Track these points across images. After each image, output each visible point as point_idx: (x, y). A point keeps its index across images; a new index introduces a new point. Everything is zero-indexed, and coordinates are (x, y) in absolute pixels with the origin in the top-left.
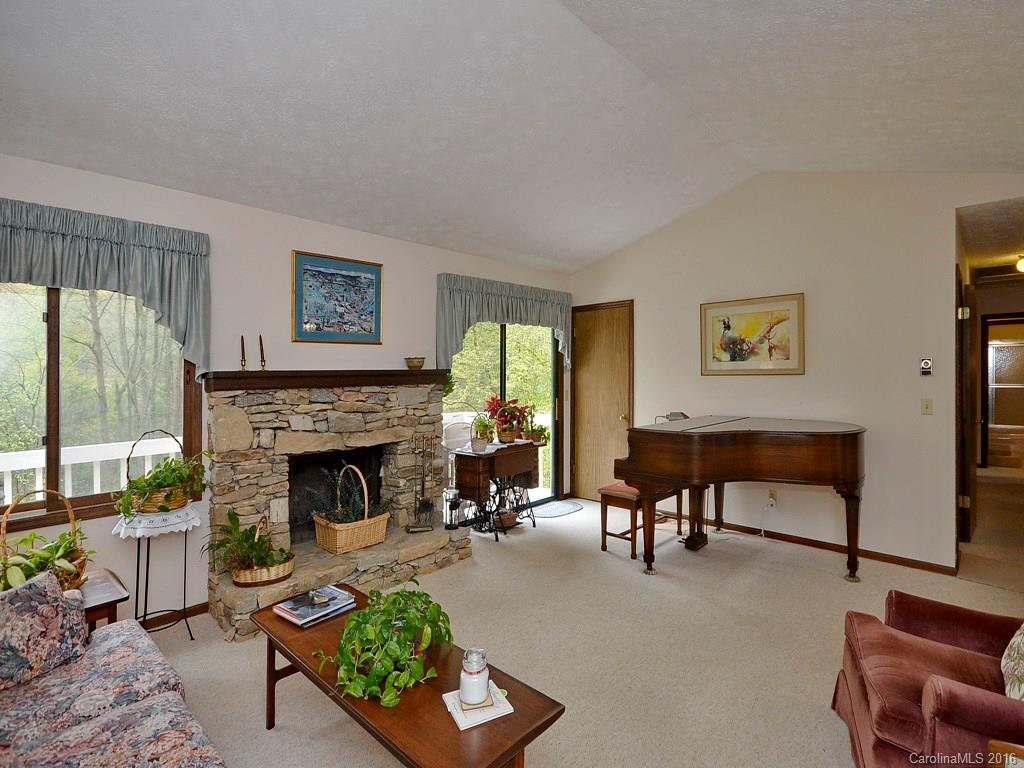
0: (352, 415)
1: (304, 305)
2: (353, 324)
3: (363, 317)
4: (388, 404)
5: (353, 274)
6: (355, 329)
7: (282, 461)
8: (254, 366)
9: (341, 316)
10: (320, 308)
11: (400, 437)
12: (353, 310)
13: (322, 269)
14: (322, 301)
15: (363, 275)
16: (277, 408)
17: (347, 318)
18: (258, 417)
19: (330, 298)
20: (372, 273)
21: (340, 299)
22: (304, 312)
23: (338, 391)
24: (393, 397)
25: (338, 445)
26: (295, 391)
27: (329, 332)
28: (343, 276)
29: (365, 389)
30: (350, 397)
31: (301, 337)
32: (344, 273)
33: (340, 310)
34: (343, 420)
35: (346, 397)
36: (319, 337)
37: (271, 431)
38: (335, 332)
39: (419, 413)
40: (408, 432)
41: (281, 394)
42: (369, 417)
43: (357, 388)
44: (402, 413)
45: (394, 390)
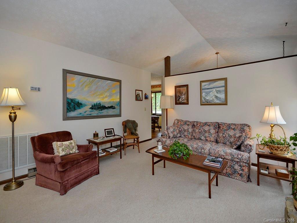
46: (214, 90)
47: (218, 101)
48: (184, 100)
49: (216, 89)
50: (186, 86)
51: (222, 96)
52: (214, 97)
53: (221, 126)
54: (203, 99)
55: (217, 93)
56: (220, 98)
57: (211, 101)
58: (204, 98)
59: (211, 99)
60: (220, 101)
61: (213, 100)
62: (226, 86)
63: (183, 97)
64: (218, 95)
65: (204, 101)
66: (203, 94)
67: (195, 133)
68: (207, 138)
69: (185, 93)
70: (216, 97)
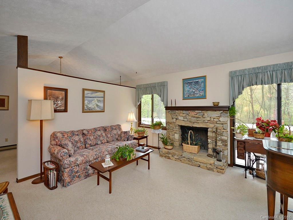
0: (193, 118)
1: (185, 91)
2: (197, 94)
3: (200, 92)
4: (204, 116)
5: (197, 81)
6: (198, 95)
7: (177, 126)
8: (174, 105)
9: (194, 92)
10: (189, 91)
11: (208, 126)
12: (197, 90)
13: (189, 82)
14: (189, 89)
15: (200, 80)
16: (176, 114)
17: (195, 92)
18: (172, 116)
19: (191, 88)
20: (203, 79)
21: (194, 88)
22: (185, 92)
23: (189, 111)
24: (206, 114)
25: (190, 125)
26: (180, 111)
27: (191, 97)
28: (195, 82)
29: (196, 111)
30: (192, 113)
31: (184, 99)
32: (194, 81)
33: (193, 91)
34: (190, 119)
35: (191, 113)
36: (188, 98)
37: (175, 119)
38: (192, 97)
39: (216, 120)
40: (212, 125)
41: (177, 111)
42: (198, 119)
43: (194, 111)
44: (209, 119)
45: (206, 112)
46: (96, 99)
47: (98, 109)
48: (60, 106)
49: (97, 98)
50: (64, 90)
51: (101, 105)
52: (95, 105)
53: (106, 129)
54: (85, 107)
55: (98, 102)
56: (100, 107)
57: (93, 108)
58: (86, 105)
59: (93, 107)
60: (100, 109)
61: (95, 107)
62: (104, 97)
63: (59, 102)
64: (99, 104)
65: (86, 109)
66: (86, 102)
67: (90, 141)
68: (102, 141)
69: (62, 99)
70: (97, 105)
